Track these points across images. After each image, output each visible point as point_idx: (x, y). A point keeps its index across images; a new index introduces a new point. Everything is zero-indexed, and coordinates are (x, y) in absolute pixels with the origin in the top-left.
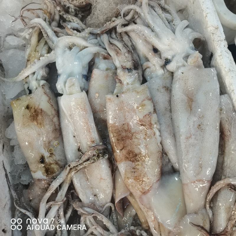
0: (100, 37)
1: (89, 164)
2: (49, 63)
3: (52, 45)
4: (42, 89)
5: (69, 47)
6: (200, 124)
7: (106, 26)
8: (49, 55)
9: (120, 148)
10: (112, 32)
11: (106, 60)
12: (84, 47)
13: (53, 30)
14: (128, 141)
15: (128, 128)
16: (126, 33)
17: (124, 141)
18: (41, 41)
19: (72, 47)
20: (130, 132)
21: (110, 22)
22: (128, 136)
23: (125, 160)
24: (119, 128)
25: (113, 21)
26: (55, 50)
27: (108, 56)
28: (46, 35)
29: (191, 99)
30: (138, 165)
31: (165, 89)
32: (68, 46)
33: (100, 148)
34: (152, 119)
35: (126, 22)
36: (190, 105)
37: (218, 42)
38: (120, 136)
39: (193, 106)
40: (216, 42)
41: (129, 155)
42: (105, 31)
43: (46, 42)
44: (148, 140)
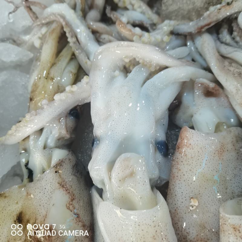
2: (76, 105)
3: (86, 63)
4: (54, 174)
5: (122, 68)
8: (75, 88)
10: (222, 29)
11: (212, 100)
12: (158, 68)
13: (89, 28)
18: (62, 53)
19: (129, 66)
25: (228, 4)
26: (91, 74)
27: (218, 88)
28: (74, 39)
32: (120, 64)
42: (207, 27)
43: (73, 54)
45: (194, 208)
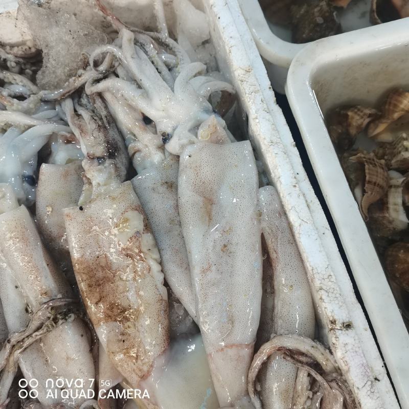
0: (61, 105)
1: (41, 335)
6: (226, 243)
7: (68, 86)
9: (95, 301)
11: (70, 145)
12: (27, 127)
14: (108, 287)
15: (107, 263)
16: (100, 95)
17: (101, 287)
19: (6, 128)
20: (110, 269)
21: (73, 78)
22: (108, 277)
23: (107, 321)
24: (91, 265)
25: (80, 76)
27: (72, 136)
29: (210, 200)
30: (129, 327)
31: (165, 186)
33: (58, 304)
34: (142, 243)
35: (101, 76)
36: (208, 212)
37: (250, 96)
38: (93, 279)
39: (213, 213)
40: (247, 95)
41: (113, 312)
42: (68, 94)
44: (139, 281)
45: (50, 213)
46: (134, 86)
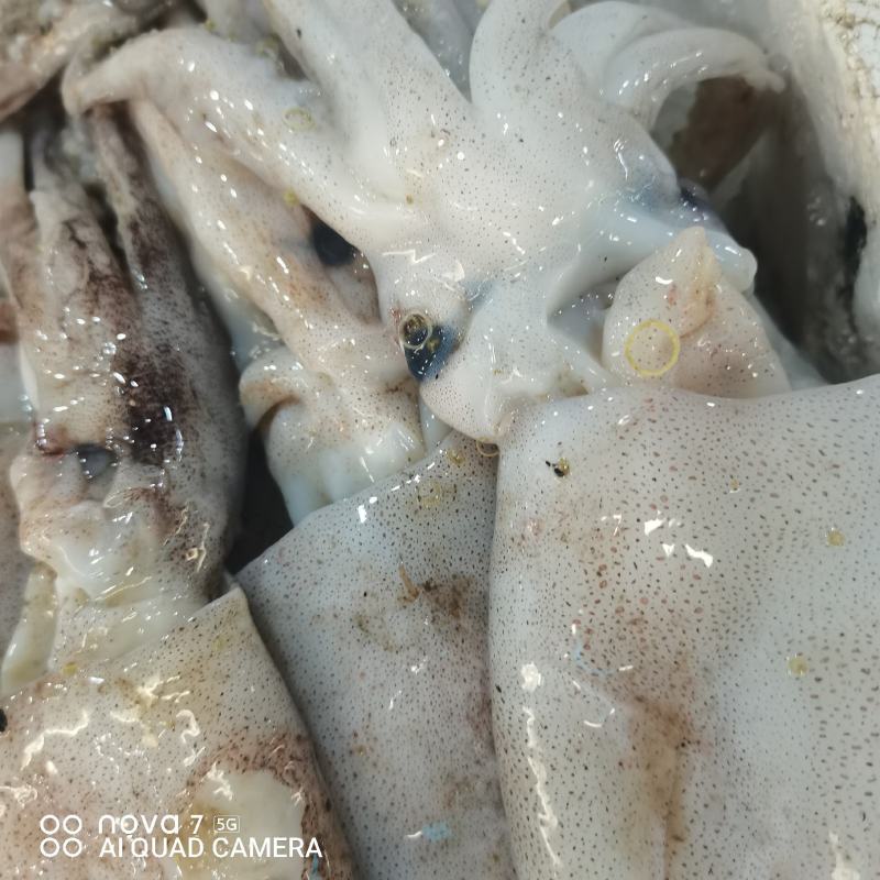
21: (22, 40)
29: (671, 719)
36: (659, 791)
39: (692, 800)
46: (264, 67)
